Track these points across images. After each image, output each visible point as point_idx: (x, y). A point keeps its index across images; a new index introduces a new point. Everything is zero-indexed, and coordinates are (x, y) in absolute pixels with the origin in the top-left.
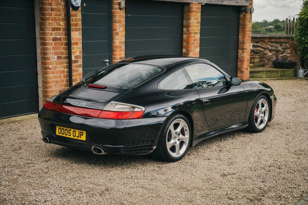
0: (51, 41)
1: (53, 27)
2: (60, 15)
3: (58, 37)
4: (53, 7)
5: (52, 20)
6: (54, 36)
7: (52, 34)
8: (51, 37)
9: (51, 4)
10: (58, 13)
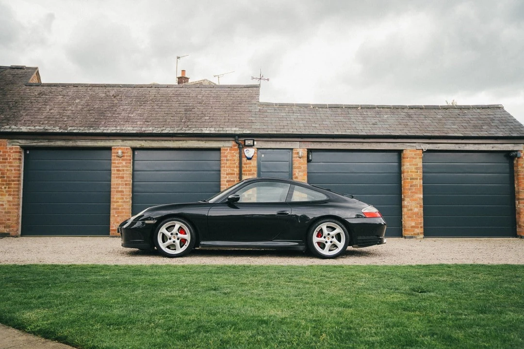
0: (225, 183)
1: (228, 172)
2: (235, 164)
3: (232, 180)
4: (228, 158)
5: (227, 167)
6: (228, 179)
7: (226, 178)
8: (226, 180)
9: (226, 156)
10: (233, 162)
